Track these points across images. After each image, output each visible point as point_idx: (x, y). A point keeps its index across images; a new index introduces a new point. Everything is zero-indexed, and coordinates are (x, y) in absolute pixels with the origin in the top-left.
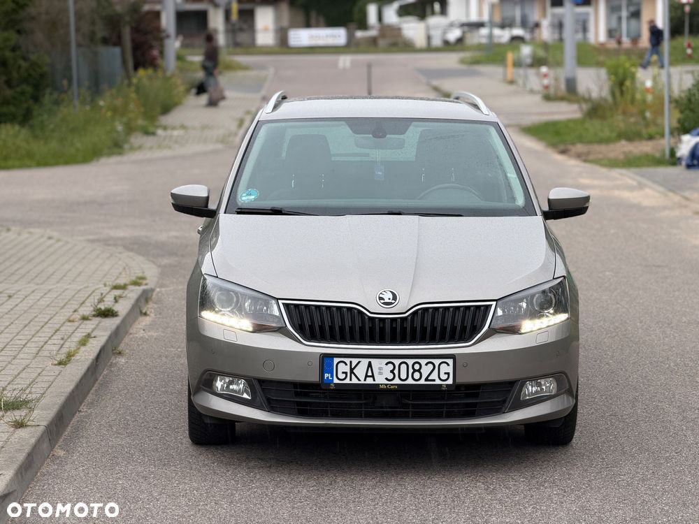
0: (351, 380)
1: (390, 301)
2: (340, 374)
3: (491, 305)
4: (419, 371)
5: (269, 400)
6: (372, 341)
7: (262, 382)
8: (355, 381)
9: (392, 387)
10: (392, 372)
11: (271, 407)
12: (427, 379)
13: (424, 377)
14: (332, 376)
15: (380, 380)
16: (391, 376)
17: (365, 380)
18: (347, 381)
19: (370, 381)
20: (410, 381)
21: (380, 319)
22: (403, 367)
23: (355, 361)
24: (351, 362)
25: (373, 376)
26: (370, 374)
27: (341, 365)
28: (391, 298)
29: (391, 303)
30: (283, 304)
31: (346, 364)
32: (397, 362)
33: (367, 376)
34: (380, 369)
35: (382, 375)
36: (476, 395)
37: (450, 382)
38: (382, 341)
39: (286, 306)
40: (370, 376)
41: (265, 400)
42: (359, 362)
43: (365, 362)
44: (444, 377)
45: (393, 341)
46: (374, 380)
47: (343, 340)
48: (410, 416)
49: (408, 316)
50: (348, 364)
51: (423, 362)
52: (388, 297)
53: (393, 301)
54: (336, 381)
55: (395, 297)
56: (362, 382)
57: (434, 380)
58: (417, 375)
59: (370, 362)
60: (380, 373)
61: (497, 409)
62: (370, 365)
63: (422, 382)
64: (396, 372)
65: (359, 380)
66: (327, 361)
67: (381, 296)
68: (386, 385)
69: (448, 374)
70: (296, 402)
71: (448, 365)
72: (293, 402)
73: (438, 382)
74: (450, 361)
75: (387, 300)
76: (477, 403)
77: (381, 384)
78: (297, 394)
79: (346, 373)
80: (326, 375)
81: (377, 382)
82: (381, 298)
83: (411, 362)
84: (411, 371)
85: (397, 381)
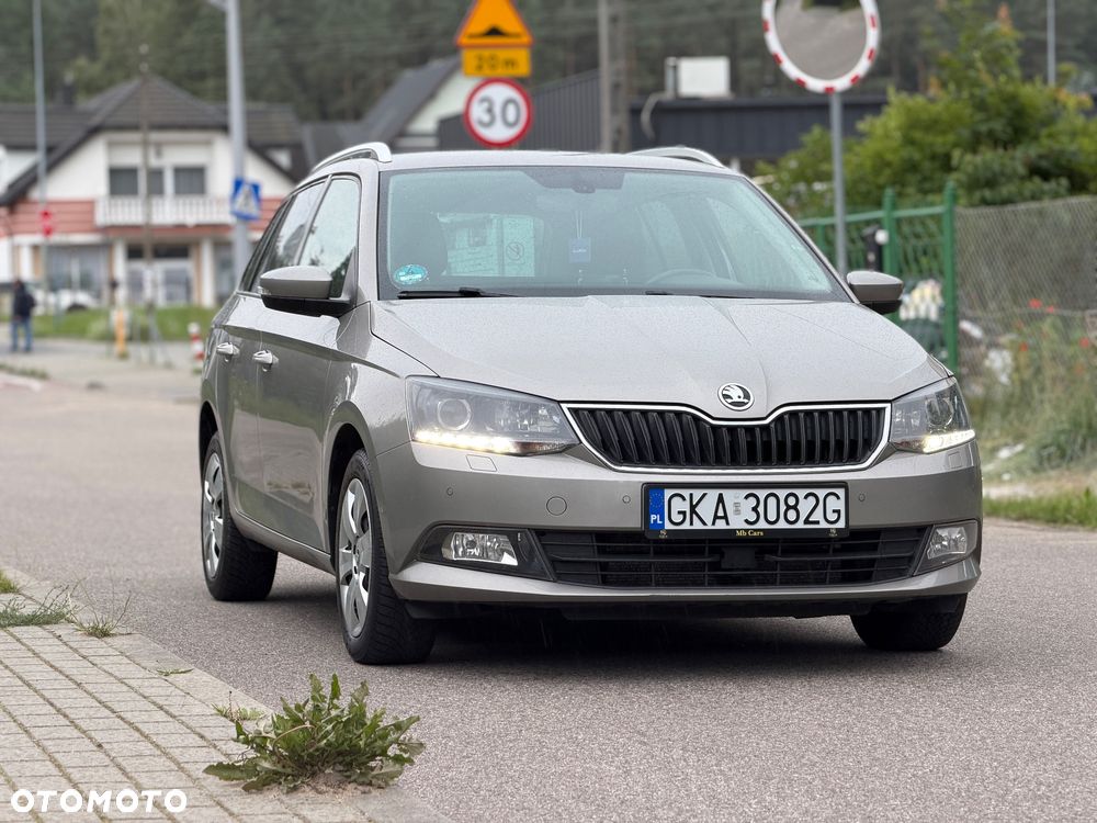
0: (691, 524)
1: (741, 400)
2: (676, 516)
3: (884, 409)
4: (795, 507)
5: (553, 562)
6: (719, 462)
7: (541, 533)
8: (697, 525)
9: (755, 534)
10: (755, 509)
11: (560, 573)
12: (807, 521)
13: (803, 518)
14: (662, 519)
15: (737, 523)
16: (753, 517)
17: (714, 524)
18: (686, 526)
19: (721, 524)
20: (782, 525)
21: (728, 427)
22: (772, 501)
23: (697, 494)
24: (691, 495)
25: (725, 517)
26: (721, 513)
27: (676, 500)
28: (742, 396)
29: (743, 404)
30: (569, 409)
31: (684, 499)
32: (762, 494)
33: (716, 517)
34: (737, 505)
35: (740, 515)
36: (874, 548)
37: (841, 524)
38: (735, 462)
39: (575, 412)
40: (721, 518)
41: (547, 562)
42: (704, 495)
43: (713, 495)
44: (832, 517)
45: (752, 462)
46: (728, 523)
47: (674, 461)
48: (778, 580)
49: (770, 423)
50: (688, 498)
51: (801, 493)
52: (736, 394)
53: (746, 401)
54: (668, 526)
55: (747, 396)
56: (710, 527)
57: (818, 522)
58: (792, 515)
59: (721, 495)
60: (737, 512)
61: (901, 569)
62: (721, 499)
63: (800, 525)
64: (761, 509)
65: (704, 524)
66: (654, 494)
67: (725, 392)
68: (746, 530)
69: (838, 512)
70: (600, 563)
71: (838, 498)
72: (595, 563)
73: (824, 525)
74: (841, 492)
75: (736, 399)
76: (874, 560)
77: (739, 530)
78: (602, 551)
79: (684, 513)
80: (653, 517)
81: (732, 526)
82: (726, 396)
83: (782, 493)
84: (783, 508)
85: (762, 525)
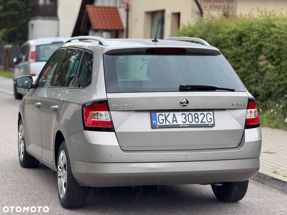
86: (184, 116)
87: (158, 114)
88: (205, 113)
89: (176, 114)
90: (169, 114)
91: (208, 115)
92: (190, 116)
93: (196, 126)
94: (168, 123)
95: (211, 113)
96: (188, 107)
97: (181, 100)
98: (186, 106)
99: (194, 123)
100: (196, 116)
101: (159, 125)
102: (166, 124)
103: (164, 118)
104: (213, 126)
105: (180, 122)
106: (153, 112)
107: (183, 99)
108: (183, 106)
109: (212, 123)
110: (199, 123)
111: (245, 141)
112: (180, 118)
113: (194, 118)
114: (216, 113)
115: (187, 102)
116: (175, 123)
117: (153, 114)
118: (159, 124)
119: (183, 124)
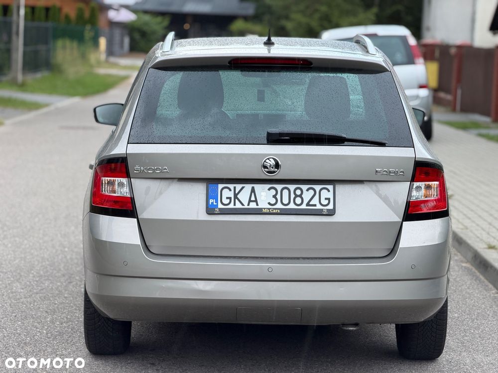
86: (273, 192)
87: (220, 186)
88: (317, 188)
89: (258, 187)
90: (243, 188)
91: (324, 191)
92: (286, 192)
93: (295, 213)
94: (238, 205)
95: (330, 187)
96: (279, 175)
97: (265, 161)
98: (274, 172)
99: (292, 206)
100: (298, 192)
101: (220, 209)
102: (235, 207)
103: (231, 195)
104: (331, 213)
105: (263, 204)
106: (212, 182)
107: (268, 159)
108: (268, 172)
109: (331, 207)
110: (304, 206)
111: (400, 247)
112: (265, 195)
113: (293, 196)
114: (340, 188)
115: (277, 165)
116: (253, 205)
117: (212, 186)
118: (220, 206)
119: (268, 209)
